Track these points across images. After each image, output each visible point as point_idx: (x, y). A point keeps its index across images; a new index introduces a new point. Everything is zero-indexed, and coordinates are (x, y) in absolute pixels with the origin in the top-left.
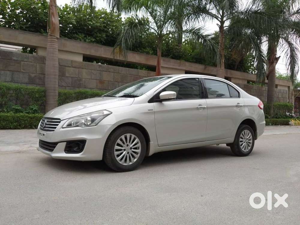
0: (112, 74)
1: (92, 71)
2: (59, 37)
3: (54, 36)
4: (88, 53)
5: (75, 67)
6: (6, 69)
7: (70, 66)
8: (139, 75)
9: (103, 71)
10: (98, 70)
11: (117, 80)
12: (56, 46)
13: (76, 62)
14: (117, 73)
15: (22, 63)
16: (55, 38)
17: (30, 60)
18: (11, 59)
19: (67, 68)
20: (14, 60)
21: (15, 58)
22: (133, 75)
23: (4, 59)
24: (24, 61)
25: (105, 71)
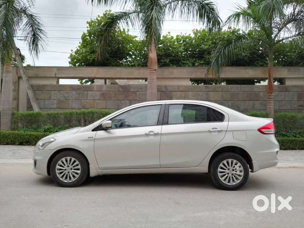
0: (221, 93)
1: (199, 93)
2: (157, 68)
3: (152, 69)
4: (194, 76)
5: (181, 91)
6: (126, 99)
7: (177, 90)
8: (254, 90)
9: (210, 91)
10: (204, 92)
11: (226, 99)
12: (154, 77)
13: (182, 86)
14: (226, 91)
15: (138, 93)
16: (153, 70)
17: (143, 90)
18: (129, 91)
19: (174, 93)
20: (132, 91)
21: (132, 90)
22: (246, 91)
23: (124, 91)
24: (139, 91)
25: (212, 91)
